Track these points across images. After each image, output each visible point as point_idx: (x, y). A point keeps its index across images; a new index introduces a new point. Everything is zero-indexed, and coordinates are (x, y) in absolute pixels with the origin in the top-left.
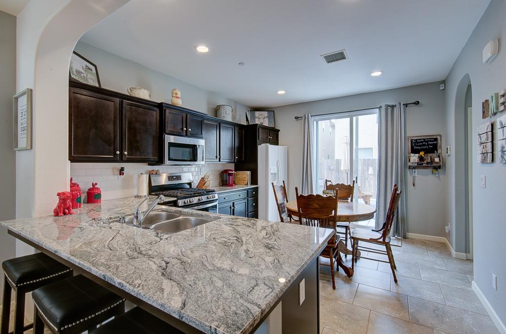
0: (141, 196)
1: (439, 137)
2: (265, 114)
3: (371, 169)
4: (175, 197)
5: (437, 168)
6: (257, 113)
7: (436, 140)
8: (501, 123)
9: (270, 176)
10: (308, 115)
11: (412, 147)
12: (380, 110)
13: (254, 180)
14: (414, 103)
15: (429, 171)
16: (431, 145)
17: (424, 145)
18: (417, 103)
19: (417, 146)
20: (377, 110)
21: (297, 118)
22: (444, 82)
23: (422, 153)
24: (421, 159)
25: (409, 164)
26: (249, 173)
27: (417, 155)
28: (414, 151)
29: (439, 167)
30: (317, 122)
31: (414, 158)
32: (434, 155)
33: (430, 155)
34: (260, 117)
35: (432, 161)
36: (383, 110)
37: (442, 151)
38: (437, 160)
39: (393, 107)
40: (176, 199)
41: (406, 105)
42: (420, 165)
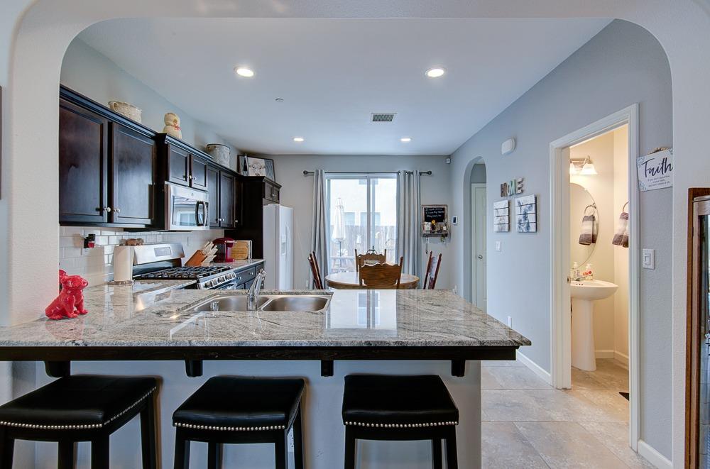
0: (122, 283)
1: (446, 207)
2: (262, 162)
3: (359, 238)
4: (193, 279)
5: (445, 235)
6: (250, 161)
7: (443, 209)
8: (519, 203)
9: (281, 246)
10: (322, 171)
11: (425, 215)
12: (398, 176)
13: (258, 252)
14: (428, 173)
15: (438, 239)
16: (440, 214)
17: (435, 214)
18: (429, 173)
19: (430, 214)
20: (396, 175)
21: (305, 173)
22: (449, 156)
23: (433, 222)
24: (433, 227)
25: (424, 232)
26: (249, 242)
27: (430, 223)
28: (427, 220)
29: (446, 235)
30: (329, 181)
31: (428, 226)
32: (443, 223)
33: (439, 223)
34: (255, 166)
35: (441, 230)
36: (401, 175)
37: (449, 219)
38: (445, 228)
39: (410, 173)
40: (195, 281)
41: (421, 174)
42: (432, 233)
